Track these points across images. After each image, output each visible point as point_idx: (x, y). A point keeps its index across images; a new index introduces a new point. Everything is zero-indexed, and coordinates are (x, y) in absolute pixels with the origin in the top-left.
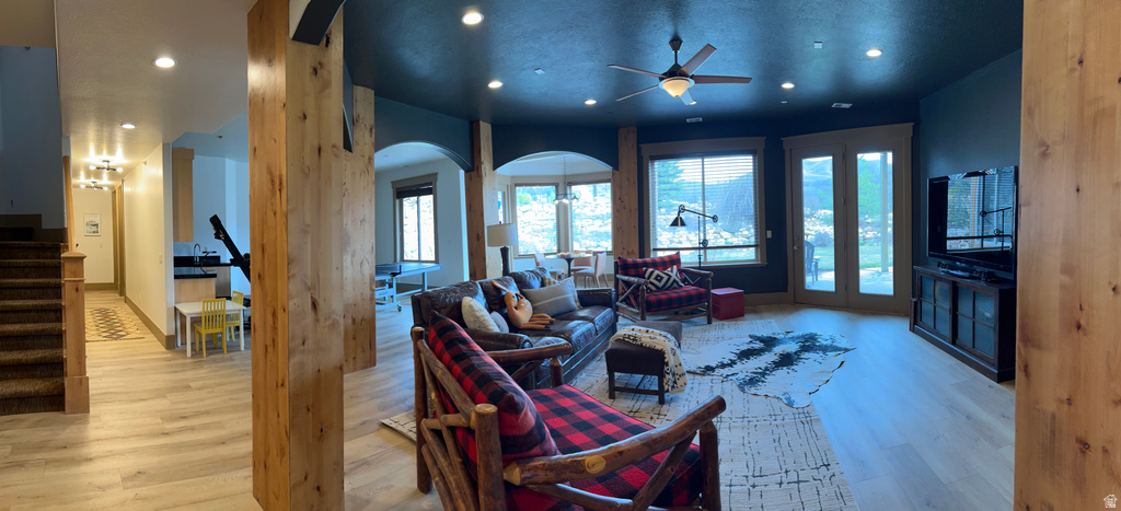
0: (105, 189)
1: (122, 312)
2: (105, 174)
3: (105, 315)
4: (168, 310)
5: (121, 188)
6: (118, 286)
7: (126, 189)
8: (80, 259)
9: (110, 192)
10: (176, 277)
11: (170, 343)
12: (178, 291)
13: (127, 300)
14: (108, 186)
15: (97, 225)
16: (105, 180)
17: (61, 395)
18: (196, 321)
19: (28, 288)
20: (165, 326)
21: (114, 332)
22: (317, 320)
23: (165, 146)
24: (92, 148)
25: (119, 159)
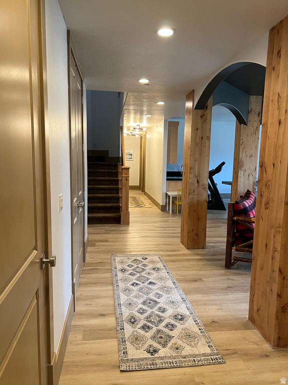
0: (137, 136)
1: (143, 198)
2: (137, 130)
3: (134, 199)
4: (163, 194)
5: (145, 136)
6: (141, 187)
7: (148, 136)
8: (128, 169)
9: (139, 137)
10: (167, 180)
11: (163, 208)
12: (168, 186)
13: (146, 194)
14: (138, 134)
15: (131, 155)
16: (137, 132)
17: (120, 217)
18: (175, 198)
19: (106, 181)
20: (161, 201)
21: (138, 205)
22: (199, 186)
23: (165, 121)
24: (132, 120)
25: (145, 124)
